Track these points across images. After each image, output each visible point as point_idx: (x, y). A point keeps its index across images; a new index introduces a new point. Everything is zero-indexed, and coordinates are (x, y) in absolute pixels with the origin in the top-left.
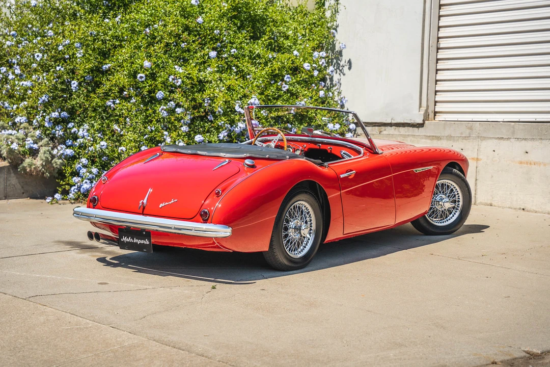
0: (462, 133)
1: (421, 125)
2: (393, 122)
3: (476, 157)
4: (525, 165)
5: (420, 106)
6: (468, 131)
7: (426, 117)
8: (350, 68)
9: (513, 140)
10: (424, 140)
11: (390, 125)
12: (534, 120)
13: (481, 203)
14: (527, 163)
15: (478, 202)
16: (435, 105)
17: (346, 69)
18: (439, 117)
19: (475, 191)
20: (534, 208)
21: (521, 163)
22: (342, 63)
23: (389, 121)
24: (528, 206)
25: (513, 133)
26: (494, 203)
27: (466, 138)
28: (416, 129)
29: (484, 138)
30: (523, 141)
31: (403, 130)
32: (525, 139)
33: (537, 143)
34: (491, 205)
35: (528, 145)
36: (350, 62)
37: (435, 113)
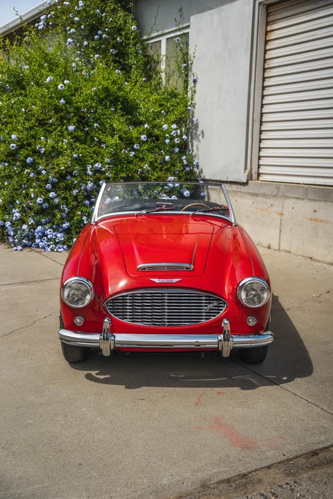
0: (272, 192)
1: (245, 184)
2: (228, 180)
3: (280, 211)
4: (313, 222)
5: (246, 168)
6: (276, 191)
7: (250, 177)
8: (203, 137)
9: (306, 200)
10: (247, 196)
11: (226, 182)
12: (324, 184)
13: (283, 250)
14: (315, 220)
15: (281, 249)
16: (259, 168)
17: (201, 137)
18: (262, 178)
19: (280, 239)
20: (318, 258)
21: (311, 219)
22: (198, 133)
23: (225, 180)
24: (315, 256)
25: (307, 194)
26: (291, 251)
27: (275, 196)
28: (242, 187)
29: (287, 197)
30: (313, 202)
31: (235, 187)
32: (315, 200)
33: (322, 204)
34: (290, 252)
35: (317, 205)
36: (203, 132)
37: (259, 175)
